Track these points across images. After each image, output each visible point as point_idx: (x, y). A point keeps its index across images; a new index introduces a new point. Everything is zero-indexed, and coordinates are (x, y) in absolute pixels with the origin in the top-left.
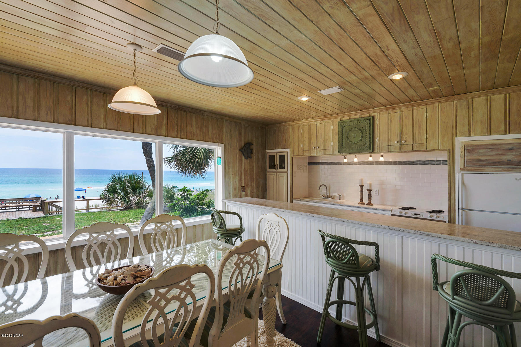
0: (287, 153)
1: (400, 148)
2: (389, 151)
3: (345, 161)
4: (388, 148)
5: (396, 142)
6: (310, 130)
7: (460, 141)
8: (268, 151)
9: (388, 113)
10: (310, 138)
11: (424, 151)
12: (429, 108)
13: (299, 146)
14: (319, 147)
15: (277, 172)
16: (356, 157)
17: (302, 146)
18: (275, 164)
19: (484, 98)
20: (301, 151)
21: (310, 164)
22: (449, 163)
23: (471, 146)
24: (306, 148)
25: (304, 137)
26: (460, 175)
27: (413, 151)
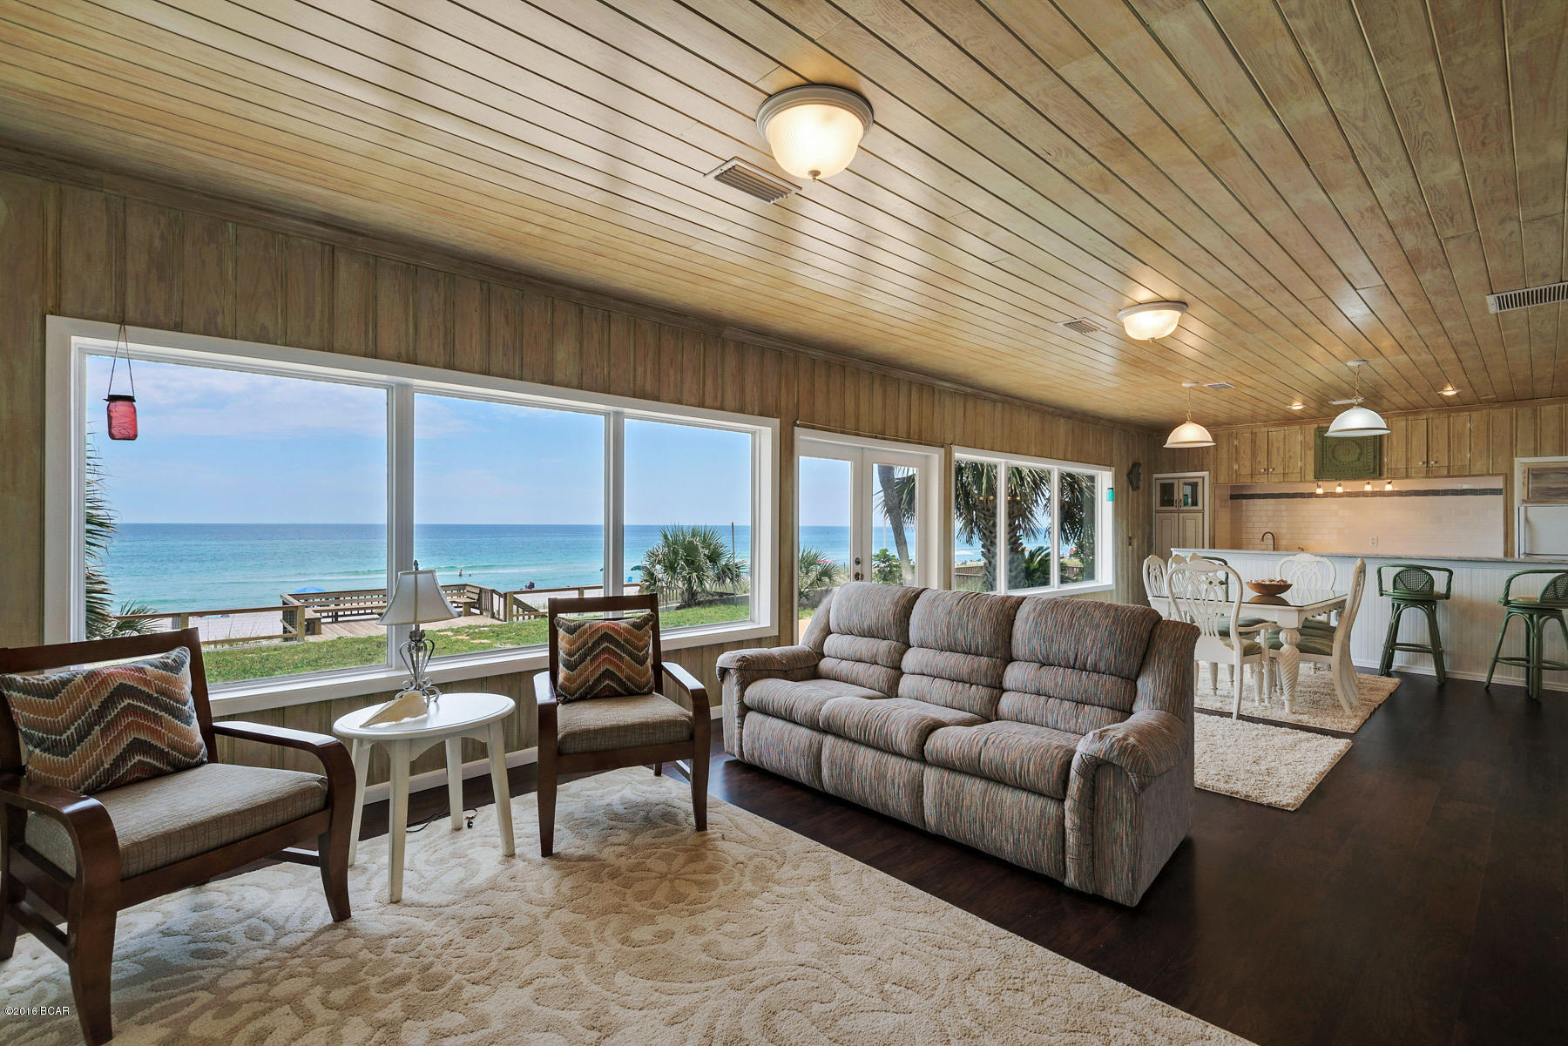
0: (1203, 478)
1: (1428, 472)
2: (1407, 477)
3: (1320, 491)
4: (1407, 472)
5: (1420, 463)
6: (1253, 442)
7: (1521, 463)
8: (1155, 476)
9: (1407, 420)
10: (1254, 454)
11: (1466, 476)
12: (1475, 415)
13: (1230, 467)
14: (1274, 469)
15: (1179, 512)
16: (1340, 485)
17: (1236, 467)
18: (1176, 497)
19: (1557, 406)
20: (1234, 475)
21: (1233, 497)
22: (1506, 492)
23: (1537, 469)
24: (1246, 471)
25: (1242, 451)
26: (1522, 509)
27: (1449, 476)
